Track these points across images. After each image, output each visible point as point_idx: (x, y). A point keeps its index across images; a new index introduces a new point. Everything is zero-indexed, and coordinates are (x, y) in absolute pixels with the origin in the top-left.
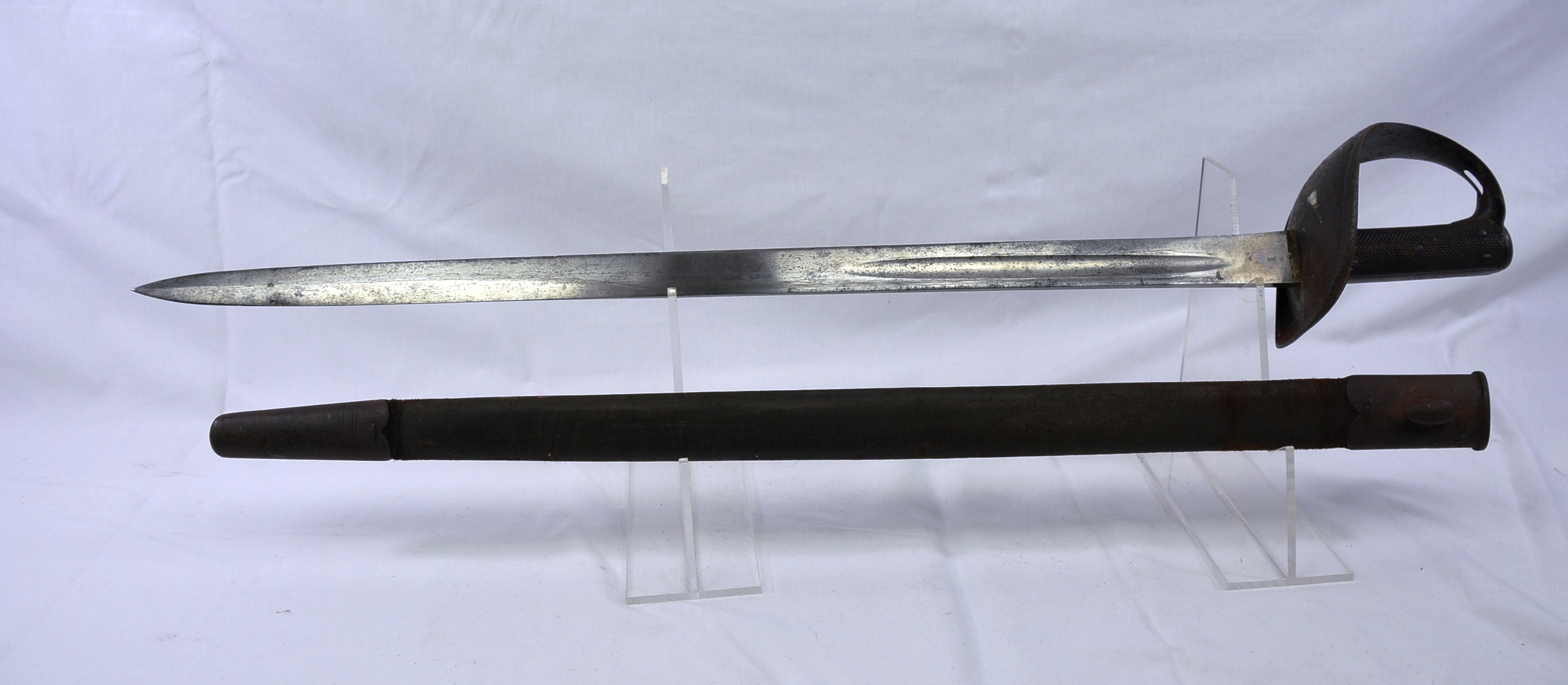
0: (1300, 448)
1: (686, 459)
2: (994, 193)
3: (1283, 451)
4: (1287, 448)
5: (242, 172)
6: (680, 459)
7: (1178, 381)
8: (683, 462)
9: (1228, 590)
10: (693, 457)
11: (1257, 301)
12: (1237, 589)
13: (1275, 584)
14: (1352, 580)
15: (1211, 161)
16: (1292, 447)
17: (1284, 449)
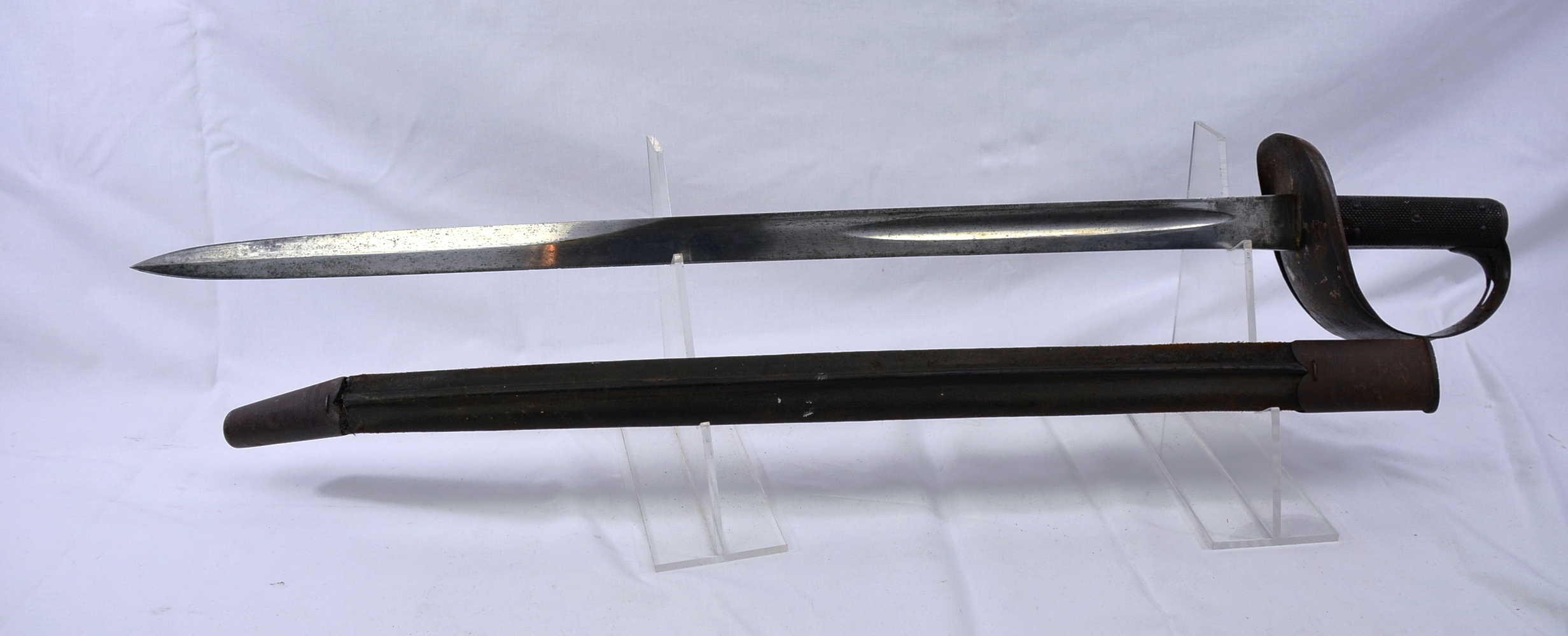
0: (1285, 409)
1: (708, 423)
2: (988, 161)
3: (1269, 412)
4: (1273, 409)
5: (231, 143)
6: (702, 424)
7: (1170, 342)
8: (705, 426)
9: (1213, 549)
10: (715, 421)
11: (1245, 264)
12: (1223, 549)
13: (1261, 544)
14: (1337, 540)
15: (1202, 125)
16: (1278, 408)
17: (1270, 410)
